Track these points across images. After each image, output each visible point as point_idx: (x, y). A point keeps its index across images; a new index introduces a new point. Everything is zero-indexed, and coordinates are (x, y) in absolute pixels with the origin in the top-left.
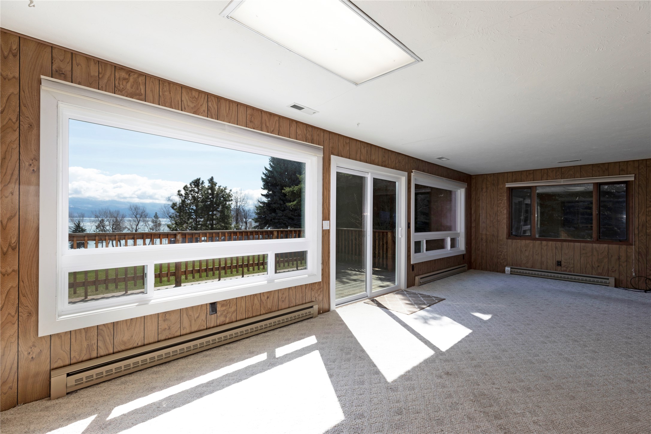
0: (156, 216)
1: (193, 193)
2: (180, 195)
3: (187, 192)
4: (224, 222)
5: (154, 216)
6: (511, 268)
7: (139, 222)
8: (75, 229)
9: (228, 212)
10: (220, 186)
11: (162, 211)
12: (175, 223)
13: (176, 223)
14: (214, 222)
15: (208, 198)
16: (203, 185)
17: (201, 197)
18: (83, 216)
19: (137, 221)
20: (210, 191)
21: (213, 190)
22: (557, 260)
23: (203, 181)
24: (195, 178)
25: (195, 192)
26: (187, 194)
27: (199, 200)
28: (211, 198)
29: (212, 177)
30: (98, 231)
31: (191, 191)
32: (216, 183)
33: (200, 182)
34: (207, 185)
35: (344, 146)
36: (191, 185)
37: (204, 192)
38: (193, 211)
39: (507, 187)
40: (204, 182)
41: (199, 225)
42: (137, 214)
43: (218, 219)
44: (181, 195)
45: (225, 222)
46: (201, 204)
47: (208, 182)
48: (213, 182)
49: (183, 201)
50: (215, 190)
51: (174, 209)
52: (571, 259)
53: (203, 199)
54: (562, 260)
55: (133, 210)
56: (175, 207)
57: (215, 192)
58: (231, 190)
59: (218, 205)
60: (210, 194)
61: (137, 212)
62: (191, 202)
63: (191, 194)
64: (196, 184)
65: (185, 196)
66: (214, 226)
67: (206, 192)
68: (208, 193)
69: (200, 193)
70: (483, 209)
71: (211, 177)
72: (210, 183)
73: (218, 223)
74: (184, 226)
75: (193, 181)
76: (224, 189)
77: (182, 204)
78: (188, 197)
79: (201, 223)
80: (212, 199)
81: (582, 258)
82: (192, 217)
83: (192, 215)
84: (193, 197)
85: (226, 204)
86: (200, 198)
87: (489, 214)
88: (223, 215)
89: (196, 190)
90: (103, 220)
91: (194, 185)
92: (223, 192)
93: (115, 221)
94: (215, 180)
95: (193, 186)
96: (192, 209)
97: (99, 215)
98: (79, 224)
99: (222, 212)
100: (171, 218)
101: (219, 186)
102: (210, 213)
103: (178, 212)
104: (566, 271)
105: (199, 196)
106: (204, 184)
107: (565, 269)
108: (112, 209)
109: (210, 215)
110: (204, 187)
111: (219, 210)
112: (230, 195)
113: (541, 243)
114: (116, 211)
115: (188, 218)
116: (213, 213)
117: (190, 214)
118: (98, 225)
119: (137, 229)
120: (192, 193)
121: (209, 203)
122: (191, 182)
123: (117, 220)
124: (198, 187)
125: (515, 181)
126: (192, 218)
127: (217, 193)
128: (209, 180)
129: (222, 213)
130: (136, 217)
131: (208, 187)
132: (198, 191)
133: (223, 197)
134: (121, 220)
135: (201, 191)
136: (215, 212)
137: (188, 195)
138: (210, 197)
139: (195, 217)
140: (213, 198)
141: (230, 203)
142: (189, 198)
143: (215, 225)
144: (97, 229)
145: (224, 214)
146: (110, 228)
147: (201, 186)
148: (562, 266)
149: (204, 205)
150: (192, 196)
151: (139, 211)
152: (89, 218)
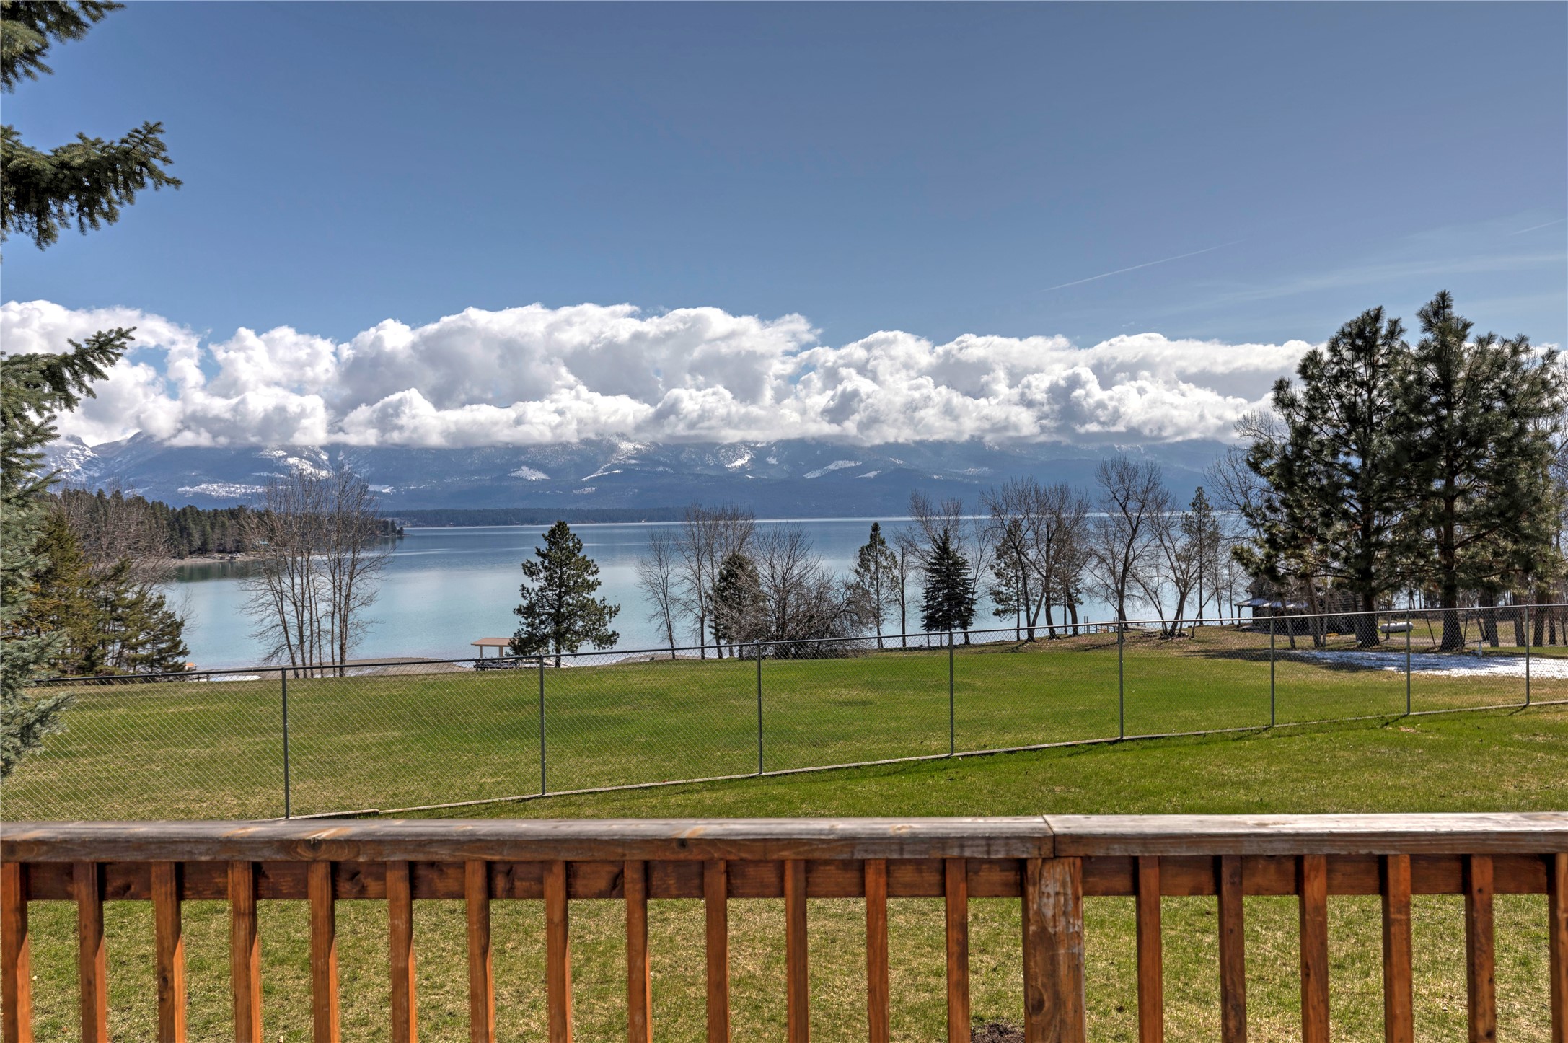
0: (1200, 504)
1: (1348, 387)
2: (1284, 402)
3: (1317, 389)
4: (1515, 533)
5: (1194, 505)
7: (1135, 531)
8: (935, 558)
9: (1532, 476)
10: (1484, 334)
11: (1222, 479)
12: (1268, 541)
13: (1272, 541)
14: (1458, 529)
15: (1418, 406)
16: (1397, 344)
17: (1387, 403)
18: (956, 508)
19: (1127, 526)
20: (1431, 372)
21: (1449, 362)
23: (1394, 323)
24: (1356, 314)
25: (1356, 382)
26: (1316, 397)
27: (1375, 419)
28: (1439, 403)
29: (1443, 296)
30: (1003, 565)
31: (1336, 380)
32: (1466, 326)
33: (1377, 331)
34: (1414, 337)
36: (1334, 349)
37: (1402, 379)
38: (1348, 479)
40: (1403, 324)
41: (1380, 545)
42: (1127, 499)
43: (1476, 515)
44: (1292, 403)
45: (1517, 529)
46: (1383, 444)
47: (1419, 324)
48: (1447, 319)
49: (1302, 433)
50: (1461, 362)
51: (1262, 474)
53: (1397, 413)
55: (1112, 483)
56: (1266, 465)
57: (1461, 375)
58: (1551, 355)
59: (1479, 442)
60: (1434, 387)
61: (1127, 490)
62: (1337, 436)
63: (1339, 397)
64: (1359, 342)
65: (1307, 409)
66: (1459, 551)
67: (1411, 378)
68: (1420, 381)
69: (1381, 384)
71: (1433, 298)
72: (1429, 326)
73: (1478, 537)
74: (1306, 552)
75: (1347, 330)
76: (1507, 351)
77: (1293, 444)
78: (1324, 412)
79: (1388, 536)
80: (1444, 412)
82: (1346, 506)
83: (1343, 500)
84: (1349, 409)
85: (1522, 431)
86: (1385, 410)
88: (1505, 494)
89: (1362, 370)
90: (1016, 524)
91: (1354, 347)
92: (1502, 367)
93: (1054, 526)
94: (1458, 310)
95: (1347, 354)
96: (1345, 466)
97: (1004, 507)
98: (946, 541)
99: (1500, 476)
100: (1252, 513)
101: (1481, 341)
102: (1438, 485)
103: (1278, 488)
105: (1379, 402)
106: (1404, 338)
108: (1046, 483)
109: (1436, 494)
110: (1400, 352)
111: (1480, 465)
112: (1545, 384)
114: (1056, 489)
115: (1322, 515)
116: (1450, 482)
117: (1330, 496)
118: (1003, 545)
119: (1131, 558)
120: (1343, 388)
121: (1429, 431)
122: (1334, 334)
123: (1059, 522)
124: (1372, 355)
126: (1345, 515)
127: (1468, 379)
128: (1423, 315)
129: (1498, 483)
130: (1124, 509)
131: (1422, 348)
132: (1373, 376)
133: (1504, 395)
134: (1077, 520)
135: (1385, 376)
136: (1460, 481)
137: (1324, 398)
138: (1434, 399)
139: (1359, 506)
140: (1450, 406)
141: (1545, 424)
142: (1330, 414)
143: (1464, 544)
144: (999, 558)
145: (1513, 485)
146: (1040, 556)
147: (1384, 350)
149: (1405, 447)
150: (1342, 406)
151: (1133, 483)
152: (973, 514)
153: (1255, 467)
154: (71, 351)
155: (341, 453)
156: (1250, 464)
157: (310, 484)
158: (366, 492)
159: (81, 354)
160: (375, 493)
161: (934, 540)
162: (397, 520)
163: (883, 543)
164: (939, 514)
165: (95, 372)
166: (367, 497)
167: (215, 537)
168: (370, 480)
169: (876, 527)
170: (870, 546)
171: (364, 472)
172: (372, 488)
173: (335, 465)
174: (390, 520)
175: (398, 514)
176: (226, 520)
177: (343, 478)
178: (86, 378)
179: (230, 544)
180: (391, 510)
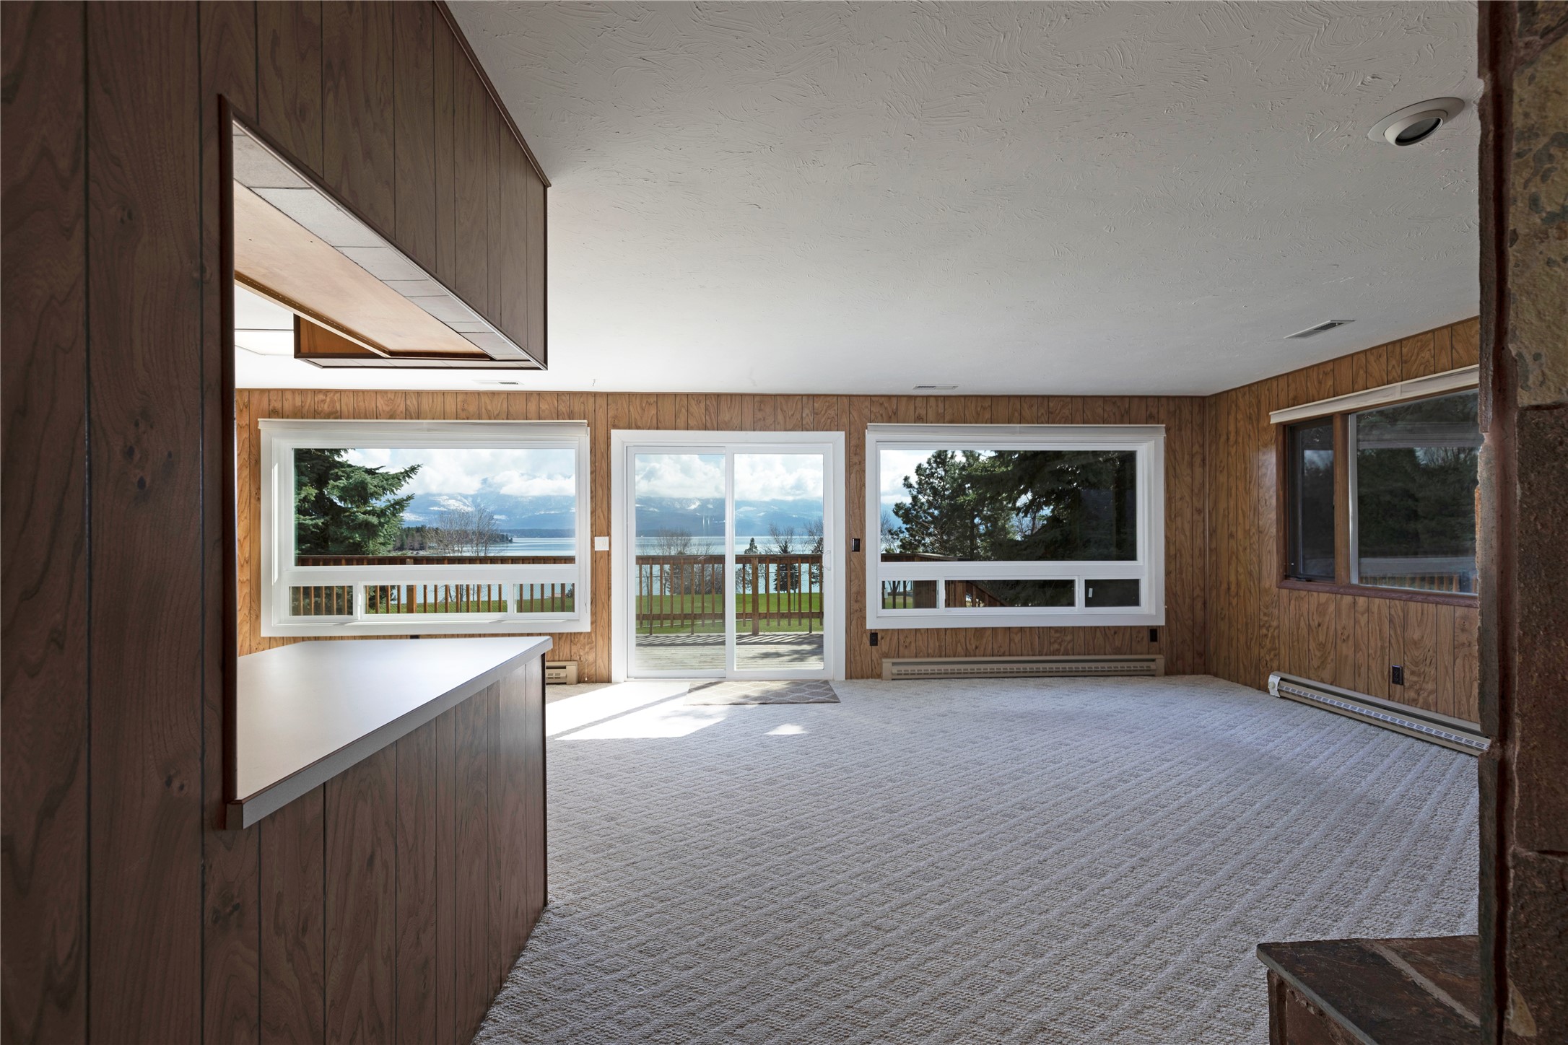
1: (935, 479)
2: (908, 486)
3: (921, 480)
6: (1282, 679)
18: (791, 533)
22: (1392, 664)
25: (938, 477)
26: (921, 483)
31: (930, 476)
35: (643, 409)
39: (1278, 425)
44: (911, 486)
46: (948, 504)
49: (915, 499)
51: (899, 516)
52: (1428, 662)
54: (1407, 663)
56: (901, 512)
62: (930, 501)
63: (931, 483)
64: (939, 460)
65: (917, 489)
70: (1231, 496)
75: (935, 455)
77: (913, 504)
78: (925, 490)
81: (1458, 661)
87: (1242, 510)
89: (940, 472)
91: (937, 462)
95: (935, 466)
98: (786, 547)
100: (892, 534)
103: (905, 522)
104: (1413, 702)
107: (1412, 694)
113: (1355, 603)
120: (932, 479)
122: (930, 457)
124: (944, 466)
125: (1295, 402)
132: (945, 475)
137: (925, 484)
142: (927, 491)
148: (1407, 684)
153: (896, 513)
154: (403, 471)
155: (479, 498)
156: (894, 512)
157: (463, 516)
158: (493, 518)
159: (406, 472)
160: (497, 520)
161: (780, 546)
162: (509, 534)
163: (756, 548)
164: (783, 535)
165: (409, 477)
166: (493, 521)
167: (408, 541)
168: (495, 512)
169: (752, 540)
170: (750, 549)
171: (492, 508)
172: (495, 517)
173: (477, 505)
174: (505, 534)
175: (510, 531)
176: (414, 532)
177: (481, 511)
178: (407, 478)
179: (417, 546)
180: (506, 529)
